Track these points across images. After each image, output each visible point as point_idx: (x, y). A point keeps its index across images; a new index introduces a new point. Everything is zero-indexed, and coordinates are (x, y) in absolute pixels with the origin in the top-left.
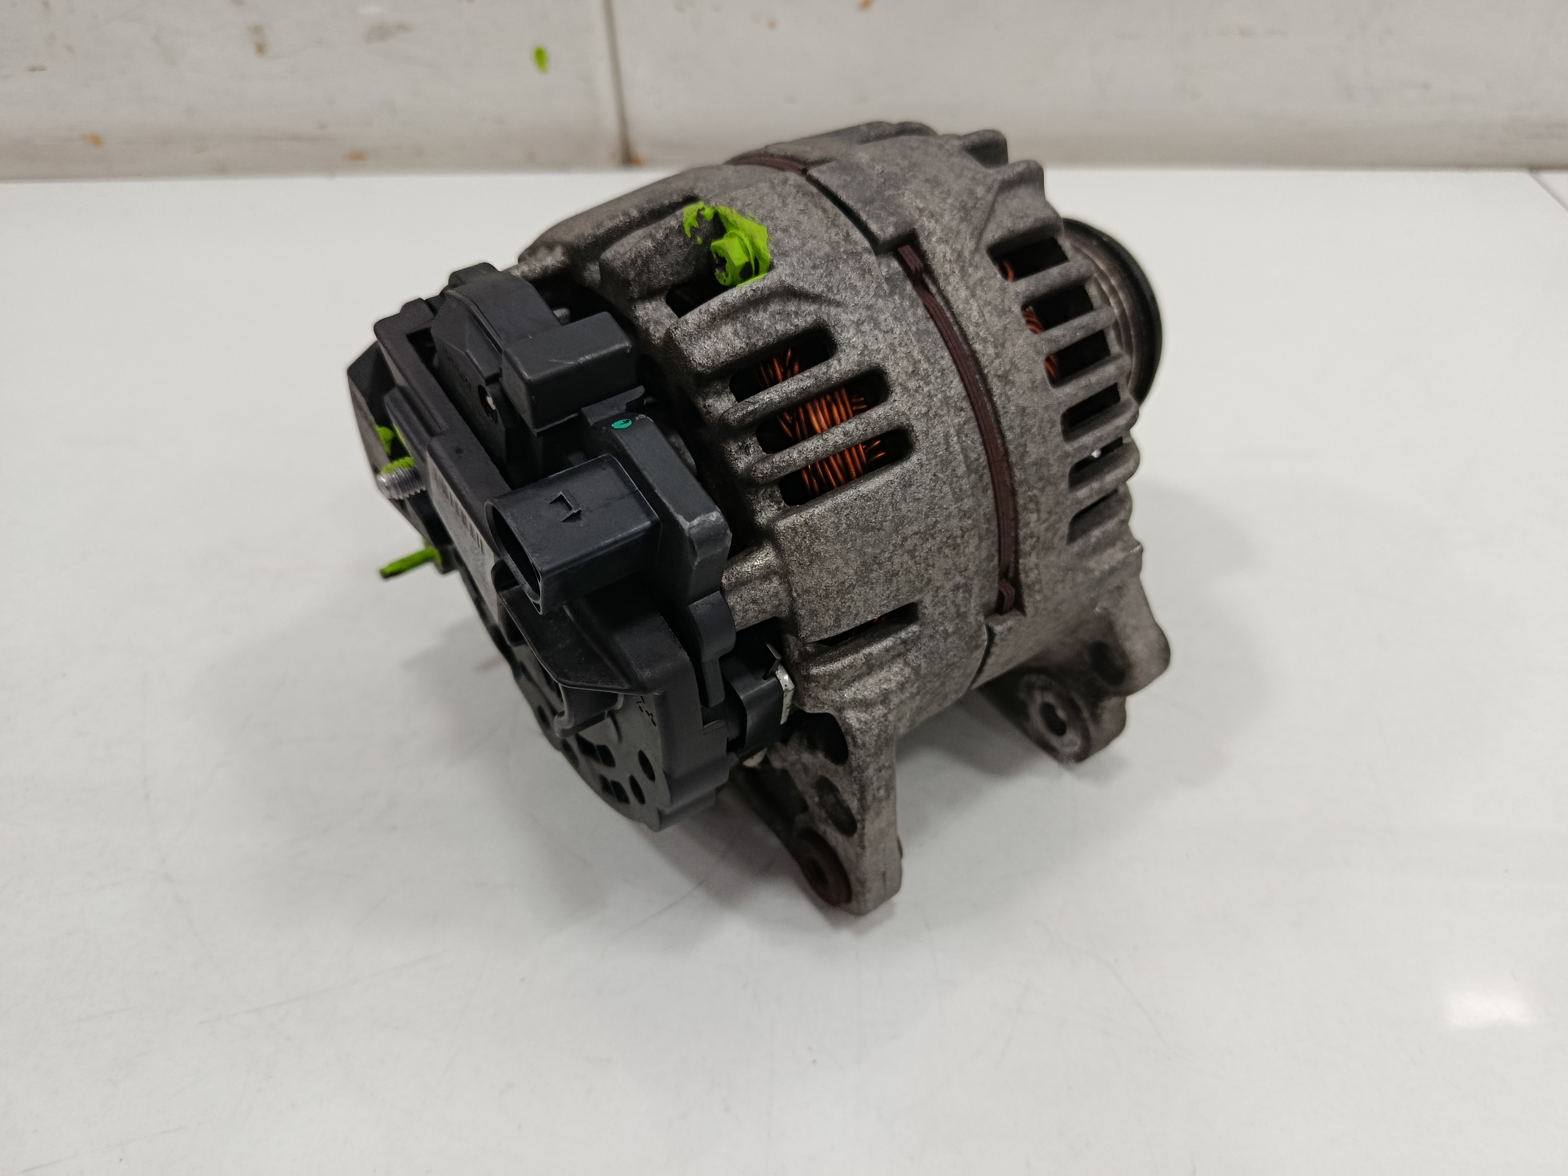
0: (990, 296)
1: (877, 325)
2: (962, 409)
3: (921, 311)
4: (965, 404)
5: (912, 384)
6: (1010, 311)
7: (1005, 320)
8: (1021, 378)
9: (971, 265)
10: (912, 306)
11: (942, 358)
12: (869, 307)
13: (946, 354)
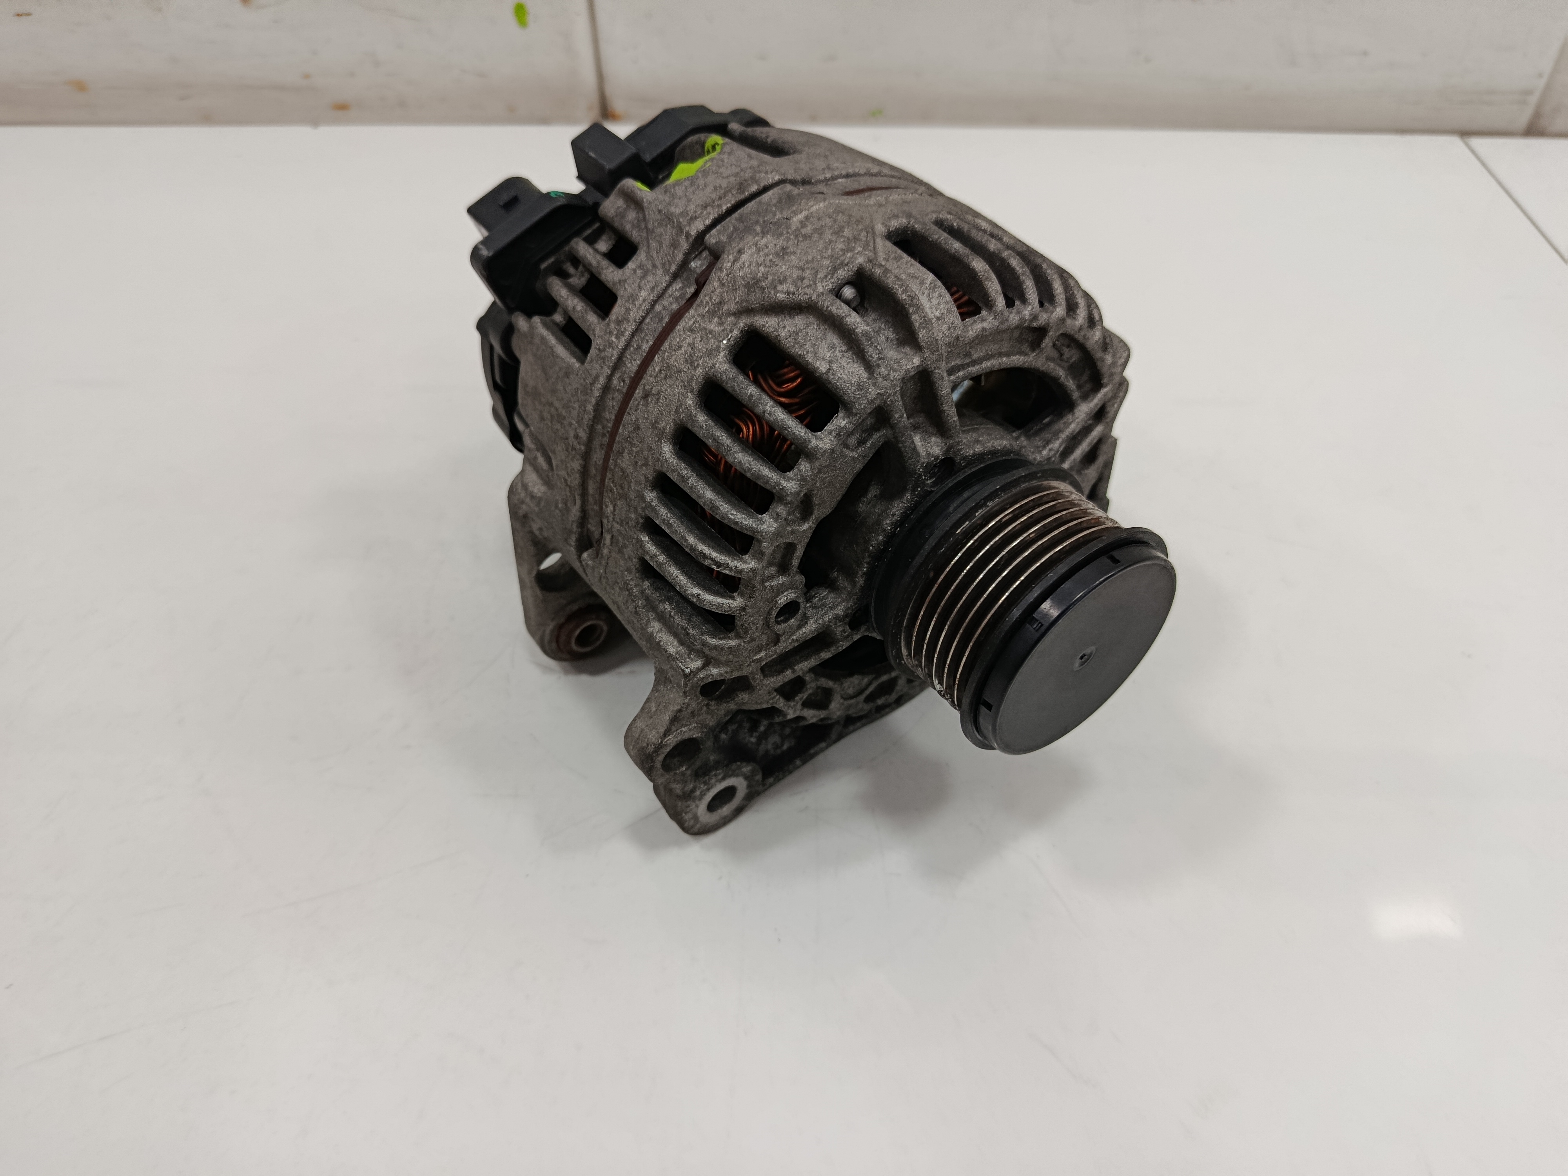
0: (699, 346)
1: (643, 277)
2: (624, 381)
3: (675, 307)
4: (627, 381)
5: (612, 326)
6: (695, 368)
7: (684, 367)
8: (654, 409)
9: (720, 318)
10: (677, 299)
11: (648, 342)
12: (654, 266)
13: (651, 343)
